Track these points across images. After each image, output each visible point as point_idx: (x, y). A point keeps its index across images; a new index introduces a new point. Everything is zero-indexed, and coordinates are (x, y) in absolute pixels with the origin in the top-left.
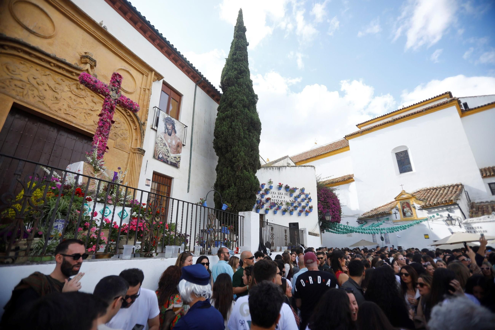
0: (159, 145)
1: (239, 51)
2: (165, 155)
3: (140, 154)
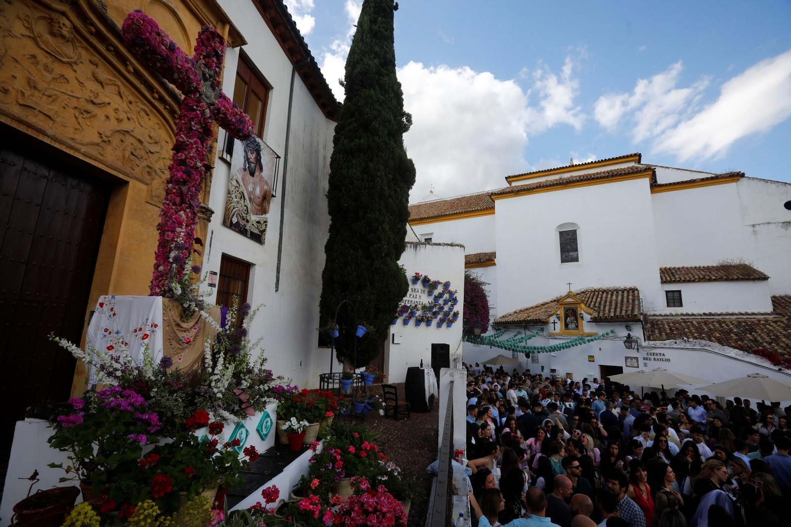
0: (233, 196)
1: (382, 17)
2: (243, 217)
3: (204, 219)
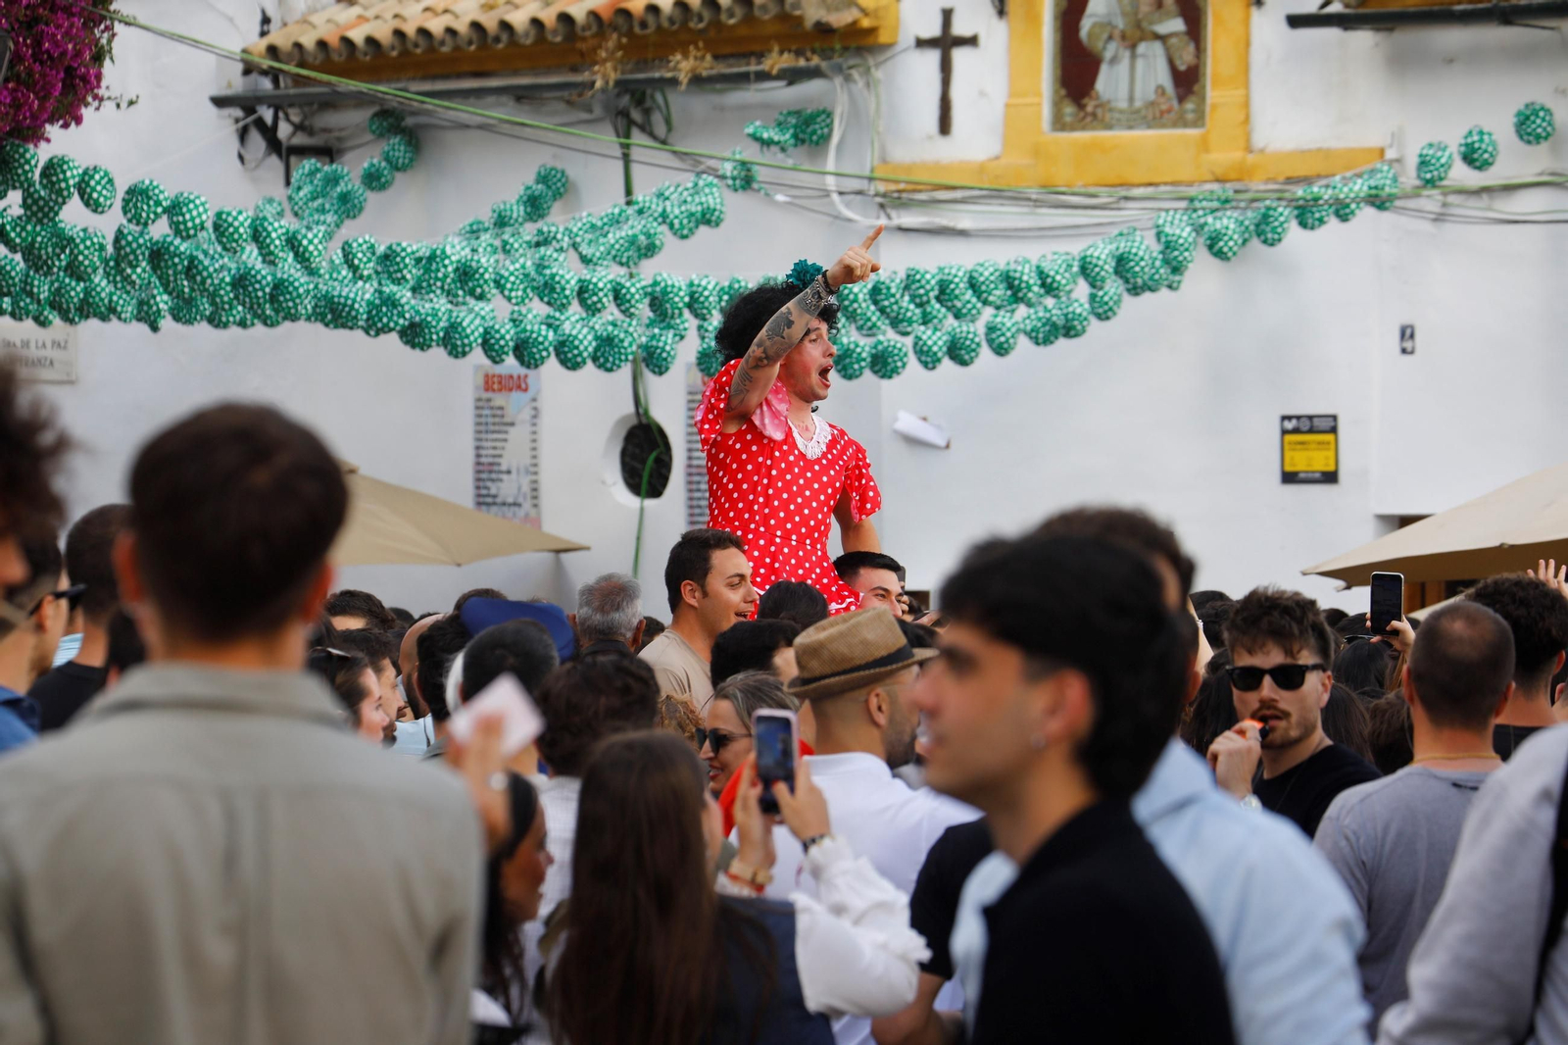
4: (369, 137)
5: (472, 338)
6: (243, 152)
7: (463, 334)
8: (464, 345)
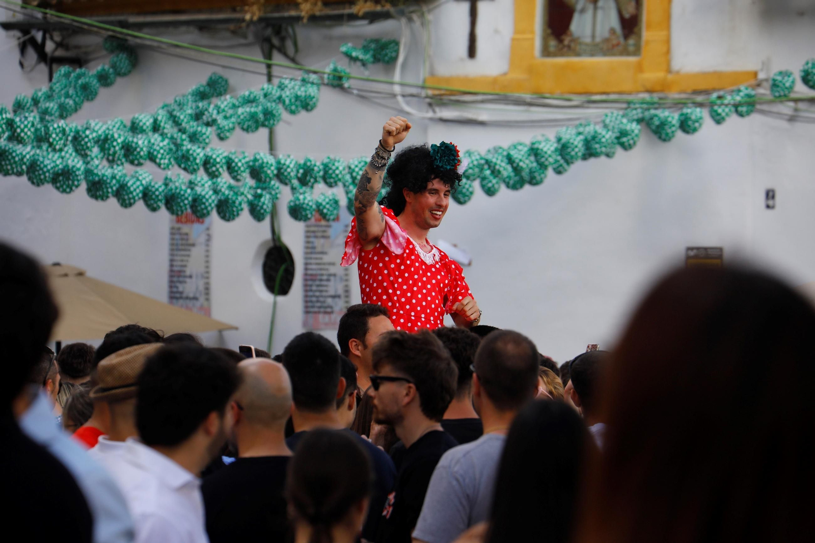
4: (104, 53)
5: (134, 194)
6: (23, 60)
7: (128, 192)
8: (129, 199)
